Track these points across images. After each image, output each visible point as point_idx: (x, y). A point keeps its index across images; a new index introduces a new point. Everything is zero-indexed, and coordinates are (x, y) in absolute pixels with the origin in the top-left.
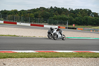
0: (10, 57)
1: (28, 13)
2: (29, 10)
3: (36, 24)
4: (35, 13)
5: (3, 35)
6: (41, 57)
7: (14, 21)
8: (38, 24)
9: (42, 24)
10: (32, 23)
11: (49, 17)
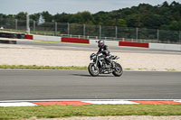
0: (77, 114)
1: (113, 17)
2: (114, 12)
3: (132, 41)
4: (129, 17)
5: (61, 68)
6: (146, 114)
7: (84, 37)
8: (137, 41)
9: (145, 41)
10: (123, 40)
11: (159, 26)
